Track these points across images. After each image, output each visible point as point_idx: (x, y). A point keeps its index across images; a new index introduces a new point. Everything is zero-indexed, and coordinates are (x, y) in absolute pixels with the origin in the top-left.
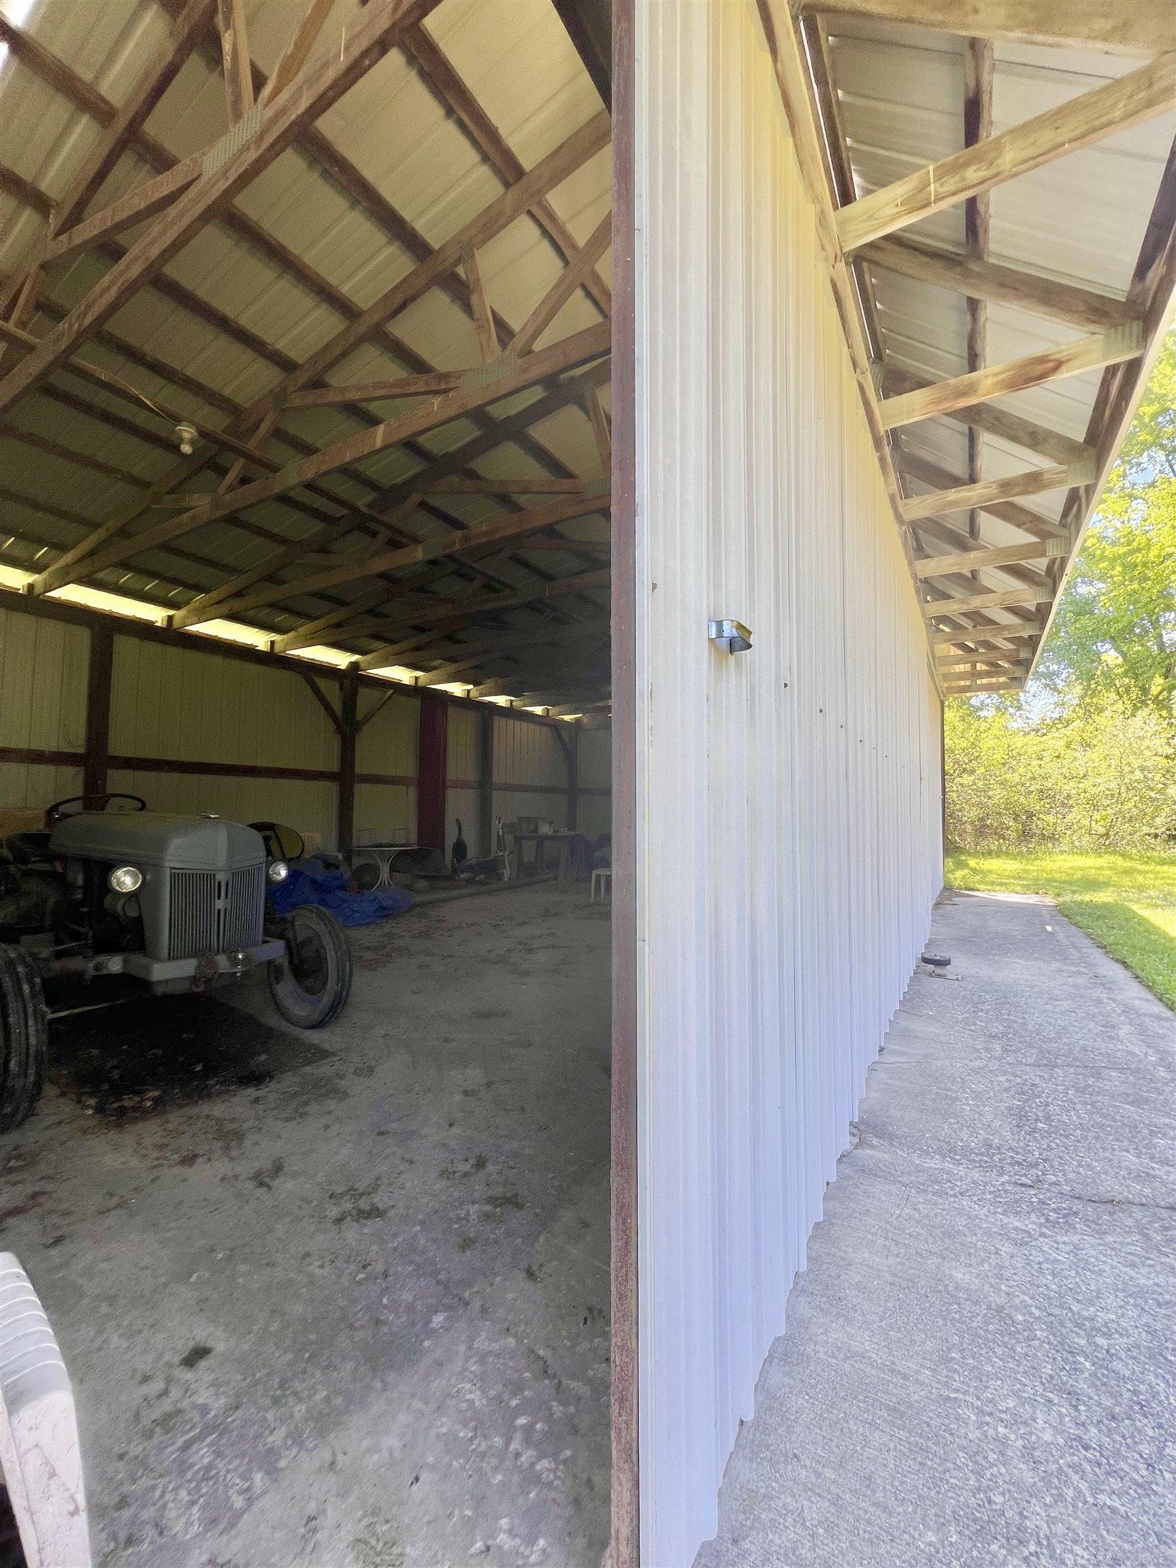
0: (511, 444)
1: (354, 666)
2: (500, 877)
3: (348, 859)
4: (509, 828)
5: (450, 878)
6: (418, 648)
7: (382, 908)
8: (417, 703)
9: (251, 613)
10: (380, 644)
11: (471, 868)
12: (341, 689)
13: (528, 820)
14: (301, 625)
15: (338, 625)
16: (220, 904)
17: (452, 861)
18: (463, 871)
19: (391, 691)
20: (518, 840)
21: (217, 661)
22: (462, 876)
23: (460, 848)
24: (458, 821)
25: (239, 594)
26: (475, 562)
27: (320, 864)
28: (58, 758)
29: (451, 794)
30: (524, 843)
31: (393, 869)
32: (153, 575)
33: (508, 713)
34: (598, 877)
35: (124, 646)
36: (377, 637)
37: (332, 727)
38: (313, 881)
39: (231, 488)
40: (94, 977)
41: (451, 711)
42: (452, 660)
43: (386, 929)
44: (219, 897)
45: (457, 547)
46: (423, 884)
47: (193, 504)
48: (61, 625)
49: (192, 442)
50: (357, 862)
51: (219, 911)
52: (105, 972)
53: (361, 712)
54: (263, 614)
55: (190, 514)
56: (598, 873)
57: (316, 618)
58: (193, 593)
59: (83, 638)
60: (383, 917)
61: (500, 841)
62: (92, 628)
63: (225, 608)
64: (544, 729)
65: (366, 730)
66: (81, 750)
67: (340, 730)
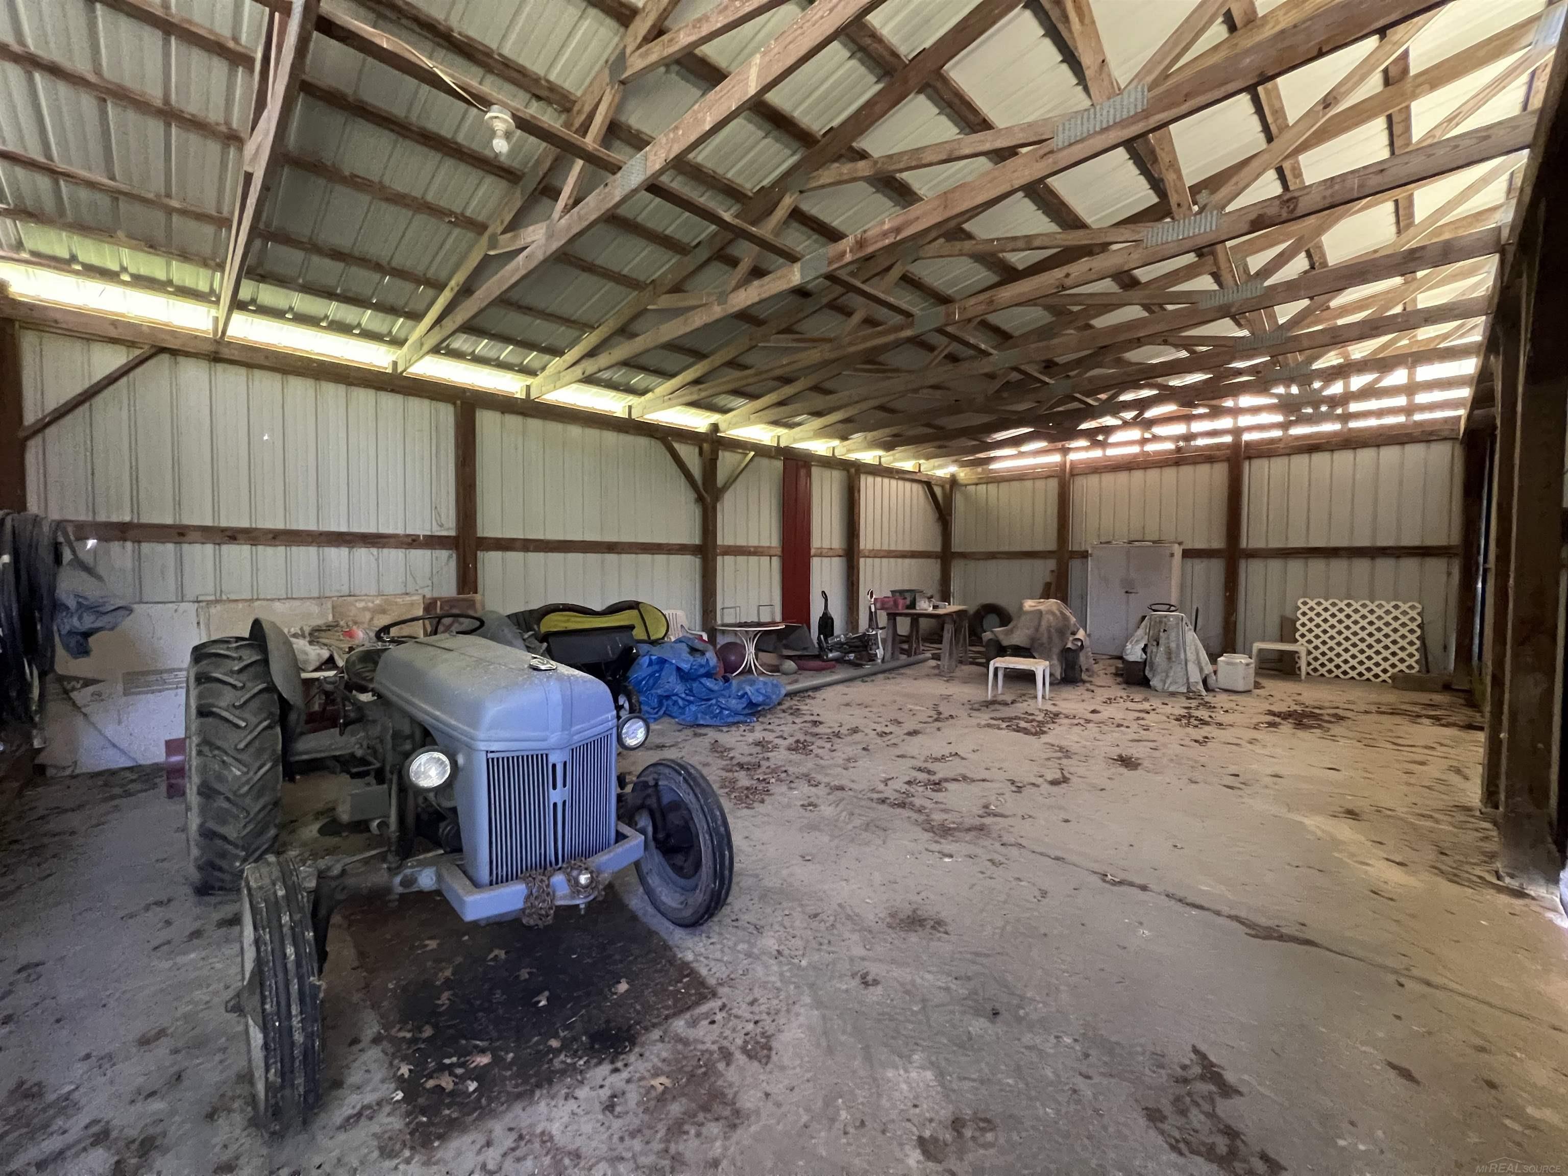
0: (922, 98)
1: (715, 427)
2: (872, 658)
3: (712, 640)
4: (882, 604)
5: (818, 657)
6: (781, 403)
7: (751, 704)
8: (779, 464)
9: (605, 375)
10: (740, 401)
11: (840, 646)
12: (701, 453)
13: (902, 592)
14: (659, 385)
15: (697, 382)
16: (556, 796)
17: (819, 638)
18: (831, 651)
19: (752, 453)
20: (892, 617)
21: (575, 431)
22: (830, 655)
23: (826, 623)
24: (823, 592)
25: (592, 354)
26: (864, 282)
27: (684, 647)
28: (432, 542)
29: (815, 562)
30: (898, 619)
31: (758, 649)
32: (506, 339)
33: (878, 471)
34: (996, 669)
35: (487, 421)
36: (738, 393)
37: (692, 496)
38: (679, 669)
39: (567, 209)
40: (402, 895)
41: (815, 471)
42: (818, 414)
43: (758, 735)
44: (554, 787)
45: (848, 257)
46: (790, 665)
47: (529, 240)
48: (426, 402)
49: (508, 135)
50: (721, 641)
51: (555, 805)
52: (414, 889)
53: (721, 477)
54: (618, 375)
55: (525, 253)
56: (997, 665)
57: (673, 376)
58: (547, 357)
59: (447, 414)
60: (752, 714)
61: (872, 617)
62: (454, 404)
63: (578, 371)
64: (915, 486)
65: (728, 497)
66: (453, 533)
67: (700, 499)
